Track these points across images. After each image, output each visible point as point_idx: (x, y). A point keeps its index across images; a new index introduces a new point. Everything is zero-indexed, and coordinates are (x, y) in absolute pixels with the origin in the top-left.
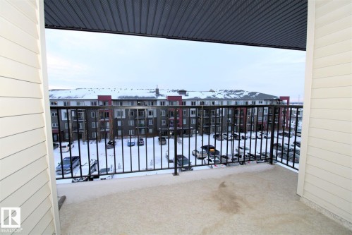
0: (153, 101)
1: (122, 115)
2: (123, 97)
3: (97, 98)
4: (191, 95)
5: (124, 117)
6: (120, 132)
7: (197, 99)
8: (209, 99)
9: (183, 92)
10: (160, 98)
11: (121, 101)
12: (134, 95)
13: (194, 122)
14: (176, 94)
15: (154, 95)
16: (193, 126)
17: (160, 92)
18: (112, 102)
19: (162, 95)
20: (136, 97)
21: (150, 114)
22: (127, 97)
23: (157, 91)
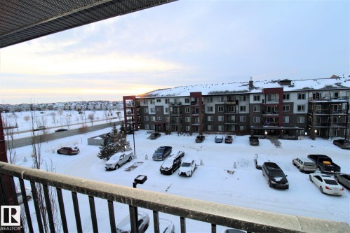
0: (245, 96)
1: (212, 110)
2: (213, 93)
3: (189, 95)
4: (299, 86)
5: (214, 112)
6: (209, 127)
7: (307, 90)
8: (328, 88)
9: (287, 82)
10: (254, 91)
11: (211, 97)
12: (224, 90)
13: (302, 120)
14: (277, 86)
15: (246, 88)
16: (300, 125)
17: (255, 85)
18: (203, 98)
19: (256, 88)
20: (227, 92)
21: (241, 110)
22: (217, 92)
23: (251, 84)
